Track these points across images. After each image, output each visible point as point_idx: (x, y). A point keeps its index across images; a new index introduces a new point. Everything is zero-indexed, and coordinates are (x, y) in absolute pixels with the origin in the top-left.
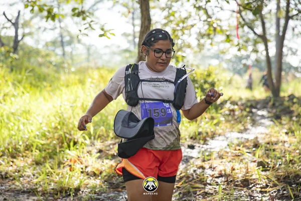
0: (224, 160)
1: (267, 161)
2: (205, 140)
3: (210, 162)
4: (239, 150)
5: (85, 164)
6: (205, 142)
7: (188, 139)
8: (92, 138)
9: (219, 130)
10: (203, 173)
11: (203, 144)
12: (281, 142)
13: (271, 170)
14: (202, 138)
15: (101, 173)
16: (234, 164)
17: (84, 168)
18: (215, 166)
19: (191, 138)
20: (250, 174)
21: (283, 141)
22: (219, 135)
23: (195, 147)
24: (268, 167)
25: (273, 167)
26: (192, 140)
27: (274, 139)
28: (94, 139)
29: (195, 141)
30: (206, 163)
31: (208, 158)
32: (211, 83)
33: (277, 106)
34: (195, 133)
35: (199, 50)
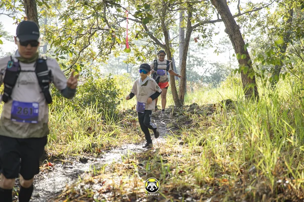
0: (115, 174)
2: (99, 153)
3: (100, 176)
4: (132, 162)
6: (99, 154)
7: (81, 153)
9: (116, 142)
10: (90, 189)
11: (97, 157)
12: (175, 152)
14: (96, 151)
16: (124, 177)
18: (104, 181)
19: (85, 151)
20: (138, 188)
21: (176, 151)
22: (115, 148)
23: (88, 160)
26: (85, 153)
27: (168, 150)
29: (88, 155)
30: (96, 177)
31: (98, 172)
32: (111, 92)
33: (178, 116)
34: (89, 145)
35: (102, 59)
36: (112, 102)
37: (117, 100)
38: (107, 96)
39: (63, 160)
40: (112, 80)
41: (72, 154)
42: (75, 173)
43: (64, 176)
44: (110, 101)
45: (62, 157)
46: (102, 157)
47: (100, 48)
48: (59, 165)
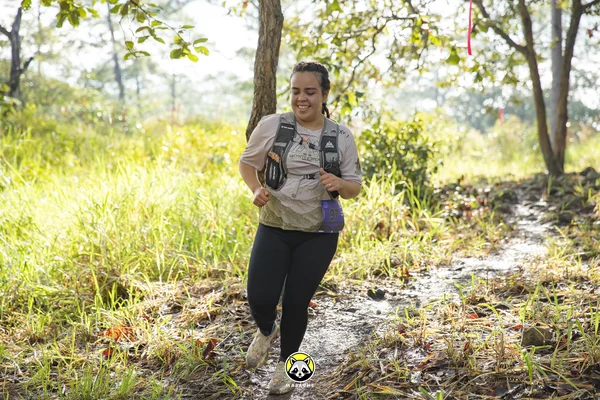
0: (448, 326)
1: (545, 327)
2: (406, 278)
3: (418, 331)
4: (482, 300)
5: (141, 339)
6: (406, 281)
7: (369, 278)
8: (160, 278)
9: (438, 253)
10: (401, 360)
11: (403, 288)
12: (576, 279)
13: (556, 350)
14: (400, 275)
15: (174, 360)
17: (137, 348)
18: (428, 342)
19: (377, 274)
20: (509, 362)
21: (578, 276)
22: (438, 266)
24: (548, 343)
25: (561, 344)
26: (378, 279)
27: (558, 273)
28: (164, 280)
29: (384, 282)
31: (412, 321)
32: (420, 148)
33: (561, 197)
34: (386, 261)
35: (393, 81)
36: (422, 169)
37: (430, 164)
38: (410, 156)
39: (333, 294)
40: (421, 123)
41: (351, 280)
42: (363, 321)
43: (340, 327)
44: (416, 166)
45: (331, 286)
46: (414, 288)
47: (390, 58)
48: (327, 304)
